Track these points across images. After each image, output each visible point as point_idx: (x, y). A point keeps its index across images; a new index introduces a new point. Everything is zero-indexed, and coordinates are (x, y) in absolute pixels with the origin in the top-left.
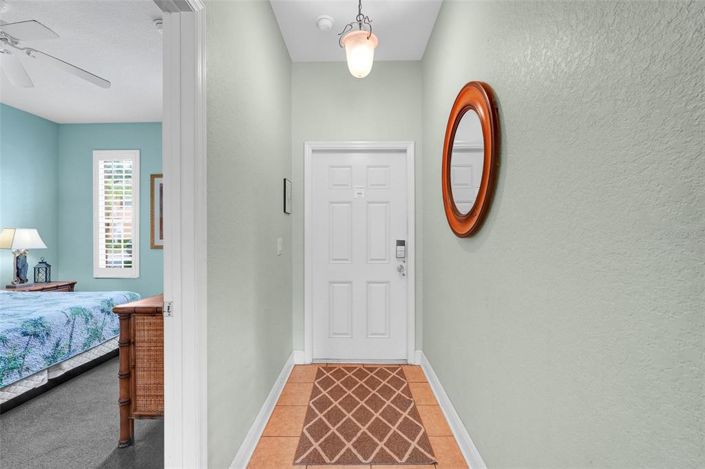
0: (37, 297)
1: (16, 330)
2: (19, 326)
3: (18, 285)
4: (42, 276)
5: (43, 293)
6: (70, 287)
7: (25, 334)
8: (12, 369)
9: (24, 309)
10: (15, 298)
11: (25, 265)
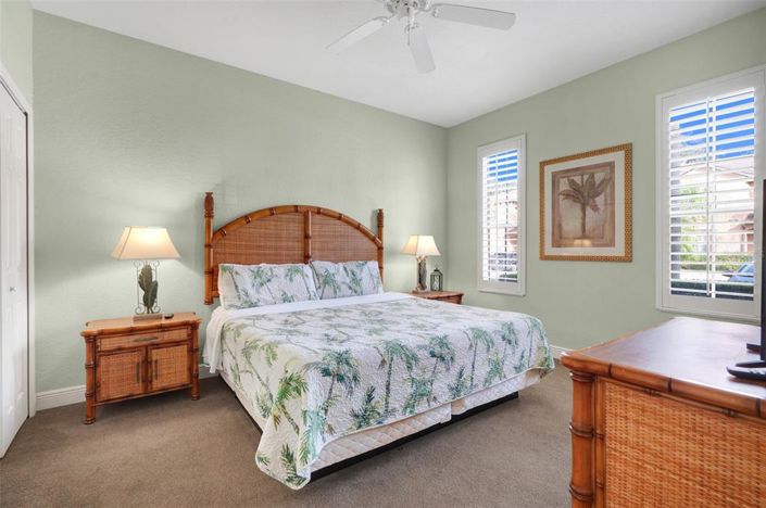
0: (437, 307)
1: (425, 347)
2: (427, 343)
3: (420, 291)
4: (436, 285)
5: (440, 302)
6: (458, 299)
7: (433, 355)
8: (422, 395)
9: (429, 320)
10: (420, 305)
11: (425, 271)
